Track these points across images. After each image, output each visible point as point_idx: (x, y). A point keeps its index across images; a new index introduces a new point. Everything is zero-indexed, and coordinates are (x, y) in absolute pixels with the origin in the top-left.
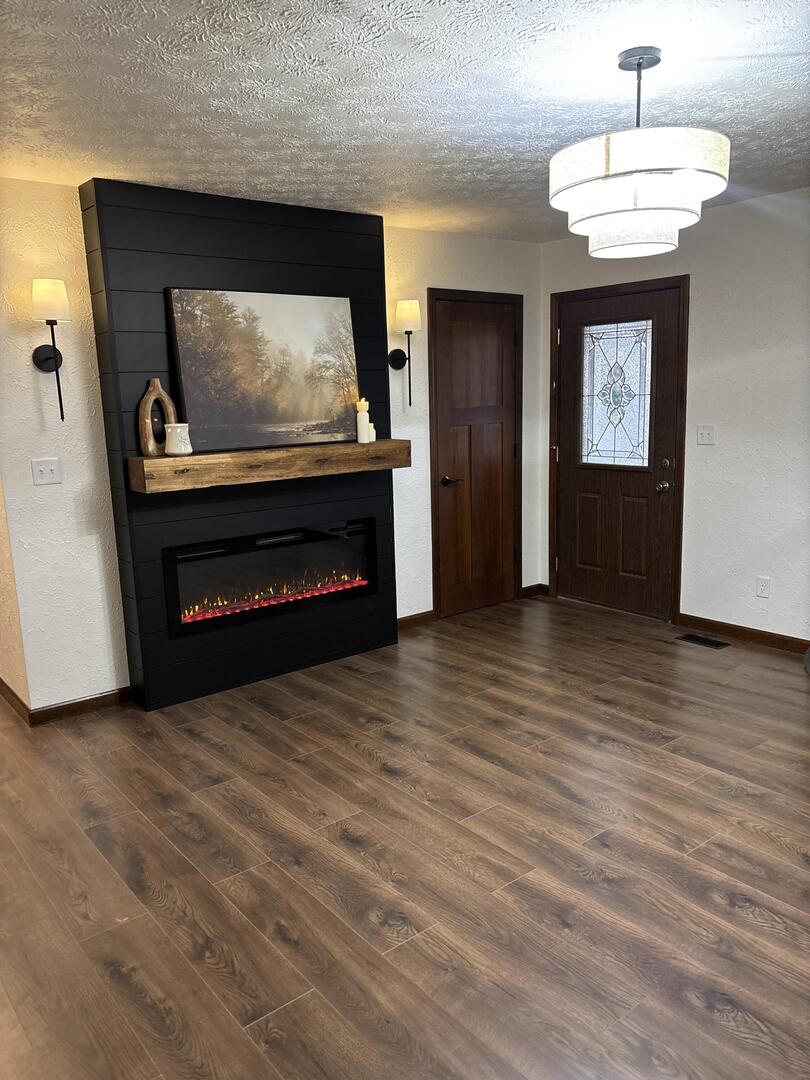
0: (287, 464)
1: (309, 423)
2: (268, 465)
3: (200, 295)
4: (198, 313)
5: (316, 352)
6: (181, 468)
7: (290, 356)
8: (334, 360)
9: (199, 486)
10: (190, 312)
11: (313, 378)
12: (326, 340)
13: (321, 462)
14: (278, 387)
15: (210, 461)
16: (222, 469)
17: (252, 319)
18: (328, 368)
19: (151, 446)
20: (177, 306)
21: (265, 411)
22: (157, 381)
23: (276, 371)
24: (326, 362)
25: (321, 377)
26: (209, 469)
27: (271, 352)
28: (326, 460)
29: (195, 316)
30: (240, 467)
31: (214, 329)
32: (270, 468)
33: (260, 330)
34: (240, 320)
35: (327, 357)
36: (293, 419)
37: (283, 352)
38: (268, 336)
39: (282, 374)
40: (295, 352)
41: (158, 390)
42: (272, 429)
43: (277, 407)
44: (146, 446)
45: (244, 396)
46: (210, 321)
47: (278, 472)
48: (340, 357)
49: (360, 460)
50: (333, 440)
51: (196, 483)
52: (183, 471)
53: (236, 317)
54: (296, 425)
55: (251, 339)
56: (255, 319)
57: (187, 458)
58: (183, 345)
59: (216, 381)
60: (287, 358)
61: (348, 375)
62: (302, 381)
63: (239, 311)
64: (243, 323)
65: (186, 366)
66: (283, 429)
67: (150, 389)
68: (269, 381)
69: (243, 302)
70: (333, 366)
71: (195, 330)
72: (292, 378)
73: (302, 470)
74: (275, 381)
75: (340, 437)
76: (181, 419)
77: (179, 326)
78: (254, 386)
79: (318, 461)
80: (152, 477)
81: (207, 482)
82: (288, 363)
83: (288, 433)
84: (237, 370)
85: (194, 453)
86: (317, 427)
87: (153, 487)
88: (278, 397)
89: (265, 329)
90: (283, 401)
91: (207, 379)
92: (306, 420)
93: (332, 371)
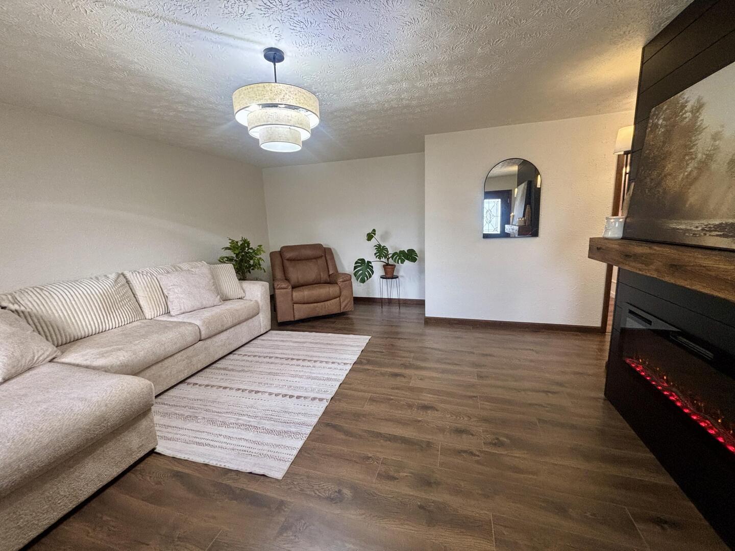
6: (599, 246)
13: (675, 267)
14: (696, 179)
20: (650, 122)
31: (666, 132)
33: (701, 118)
34: (688, 114)
36: (697, 216)
37: (715, 137)
38: (706, 122)
39: (706, 162)
40: (728, 134)
43: (686, 202)
45: (665, 193)
46: (666, 126)
53: (686, 112)
56: (701, 106)
59: (651, 180)
60: (717, 143)
62: (724, 168)
63: (690, 106)
64: (689, 117)
66: (683, 227)
68: (689, 175)
69: (695, 93)
72: (714, 167)
73: (657, 270)
78: (675, 183)
79: (672, 266)
82: (716, 149)
84: (669, 168)
88: (691, 192)
89: (705, 115)
91: (648, 180)
92: (710, 216)
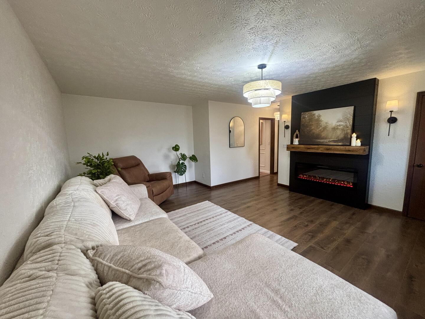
0: (318, 149)
2: (312, 148)
3: (307, 113)
4: (306, 117)
5: (337, 122)
7: (328, 124)
8: (343, 124)
10: (303, 117)
11: (334, 129)
12: (342, 118)
14: (323, 131)
17: (319, 116)
18: (340, 126)
21: (318, 137)
23: (323, 127)
24: (340, 124)
25: (337, 128)
26: (302, 148)
27: (323, 124)
30: (305, 148)
31: (309, 120)
33: (321, 118)
36: (326, 139)
37: (326, 123)
39: (325, 128)
40: (330, 123)
42: (319, 141)
43: (321, 136)
45: (313, 133)
48: (346, 123)
50: (338, 144)
53: (315, 116)
54: (326, 140)
55: (318, 121)
58: (302, 124)
60: (327, 124)
61: (348, 127)
63: (316, 115)
67: (296, 132)
71: (305, 120)
75: (340, 144)
77: (302, 120)
85: (299, 144)
86: (332, 141)
88: (322, 134)
92: (329, 139)
93: (341, 127)
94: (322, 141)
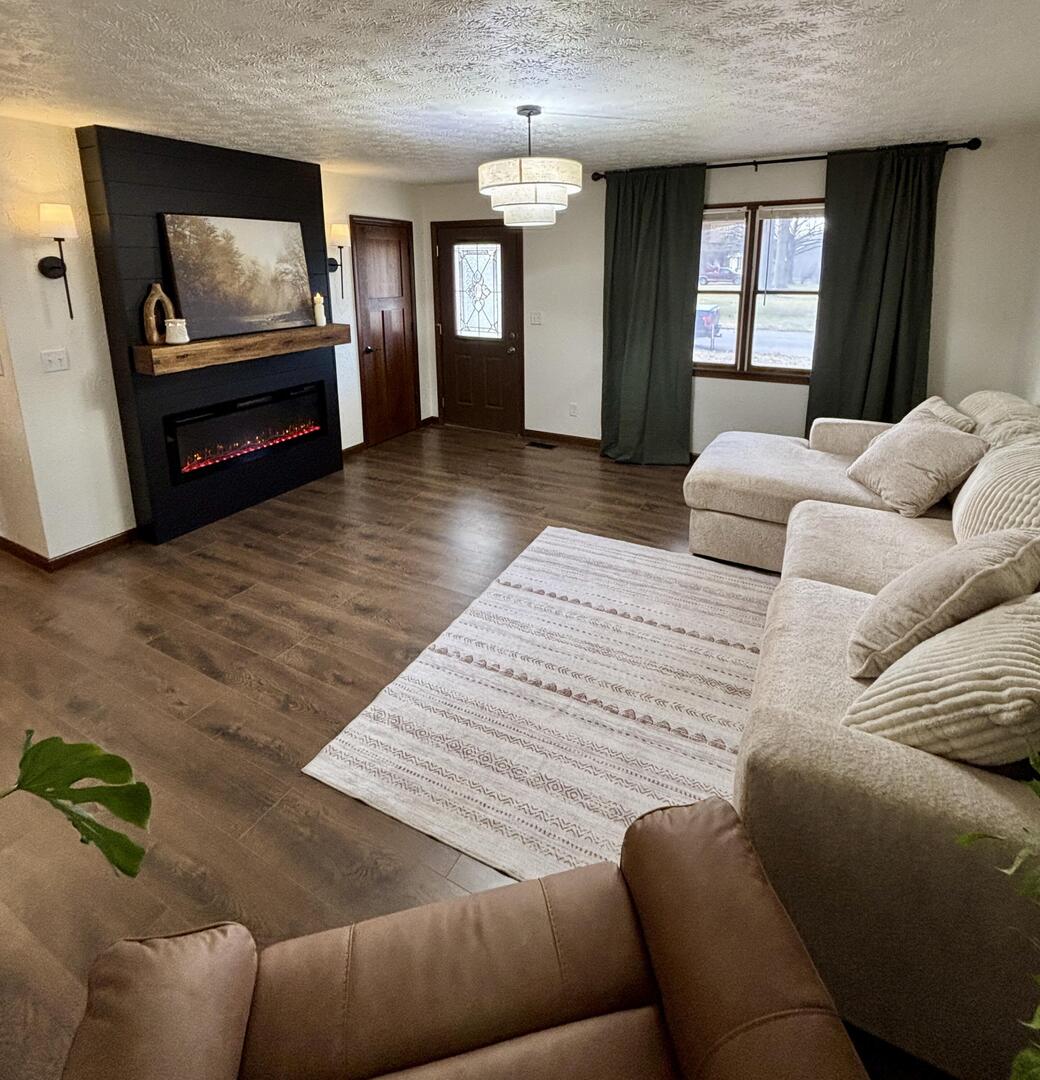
0: (263, 346)
1: (276, 314)
2: (248, 348)
3: (188, 219)
4: (187, 233)
5: (278, 262)
6: (182, 354)
7: (259, 265)
8: (291, 268)
9: (196, 367)
10: (180, 233)
11: (277, 282)
12: (285, 253)
13: (288, 343)
15: (204, 347)
16: (214, 352)
17: (229, 238)
18: (287, 274)
19: (155, 337)
20: (170, 228)
21: (242, 307)
22: (159, 286)
23: (250, 277)
24: (285, 269)
25: (283, 281)
26: (202, 354)
27: (244, 263)
28: (291, 341)
29: (185, 236)
30: (228, 350)
31: (200, 246)
32: (249, 350)
34: (220, 238)
35: (287, 266)
36: (264, 312)
38: (242, 250)
39: (254, 278)
40: (261, 263)
41: (159, 293)
42: (247, 319)
43: (251, 302)
44: (151, 337)
45: (226, 296)
46: (197, 239)
47: (257, 352)
48: (296, 266)
49: (314, 340)
50: (293, 326)
51: (193, 365)
52: (183, 357)
54: (266, 316)
55: (228, 252)
56: (232, 238)
57: (185, 347)
58: (177, 259)
59: (203, 285)
60: (257, 267)
61: (302, 278)
62: (269, 283)
63: (219, 232)
64: (223, 241)
65: (179, 273)
67: (153, 292)
68: (244, 284)
69: (221, 225)
70: (291, 272)
71: (187, 246)
72: (262, 282)
73: (274, 350)
74: (248, 285)
75: (299, 323)
76: (178, 315)
77: (172, 243)
78: (233, 289)
79: (285, 342)
80: (158, 362)
81: (203, 364)
82: (258, 270)
83: (261, 322)
84: (220, 276)
85: (192, 341)
86: (281, 317)
87: (159, 370)
88: (252, 296)
89: (238, 245)
90: (255, 300)
91: (197, 284)
93: (290, 276)
94: (255, 319)
